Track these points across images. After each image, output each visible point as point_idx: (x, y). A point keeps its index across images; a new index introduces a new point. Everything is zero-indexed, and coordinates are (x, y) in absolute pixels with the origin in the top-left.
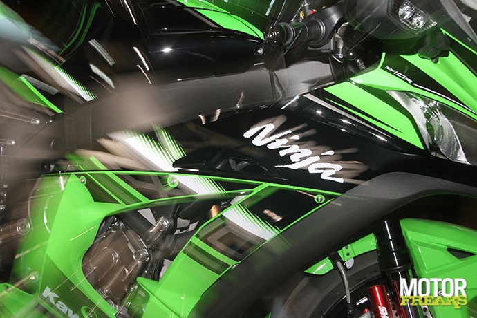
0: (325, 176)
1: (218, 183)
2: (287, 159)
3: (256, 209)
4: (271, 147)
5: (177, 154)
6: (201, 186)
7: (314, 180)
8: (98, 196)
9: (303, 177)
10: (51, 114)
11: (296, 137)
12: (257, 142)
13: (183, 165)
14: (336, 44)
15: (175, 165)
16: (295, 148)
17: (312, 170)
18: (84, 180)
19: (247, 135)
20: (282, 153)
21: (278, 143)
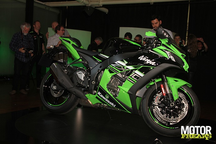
0: (153, 64)
1: (134, 67)
2: (146, 62)
3: (141, 70)
4: (143, 60)
5: (126, 63)
6: (131, 68)
7: (151, 65)
8: (111, 72)
9: (149, 64)
10: (99, 62)
11: (148, 58)
12: (141, 59)
13: (127, 65)
14: (154, 45)
15: (126, 65)
16: (147, 60)
17: (150, 63)
18: (108, 70)
19: (139, 58)
20: (145, 61)
21: (144, 59)
